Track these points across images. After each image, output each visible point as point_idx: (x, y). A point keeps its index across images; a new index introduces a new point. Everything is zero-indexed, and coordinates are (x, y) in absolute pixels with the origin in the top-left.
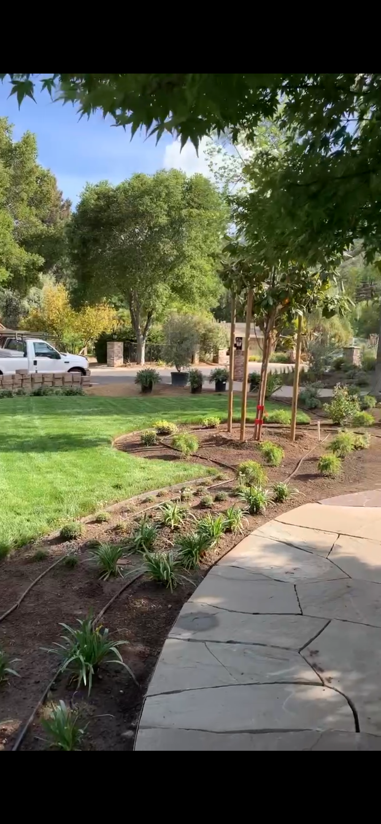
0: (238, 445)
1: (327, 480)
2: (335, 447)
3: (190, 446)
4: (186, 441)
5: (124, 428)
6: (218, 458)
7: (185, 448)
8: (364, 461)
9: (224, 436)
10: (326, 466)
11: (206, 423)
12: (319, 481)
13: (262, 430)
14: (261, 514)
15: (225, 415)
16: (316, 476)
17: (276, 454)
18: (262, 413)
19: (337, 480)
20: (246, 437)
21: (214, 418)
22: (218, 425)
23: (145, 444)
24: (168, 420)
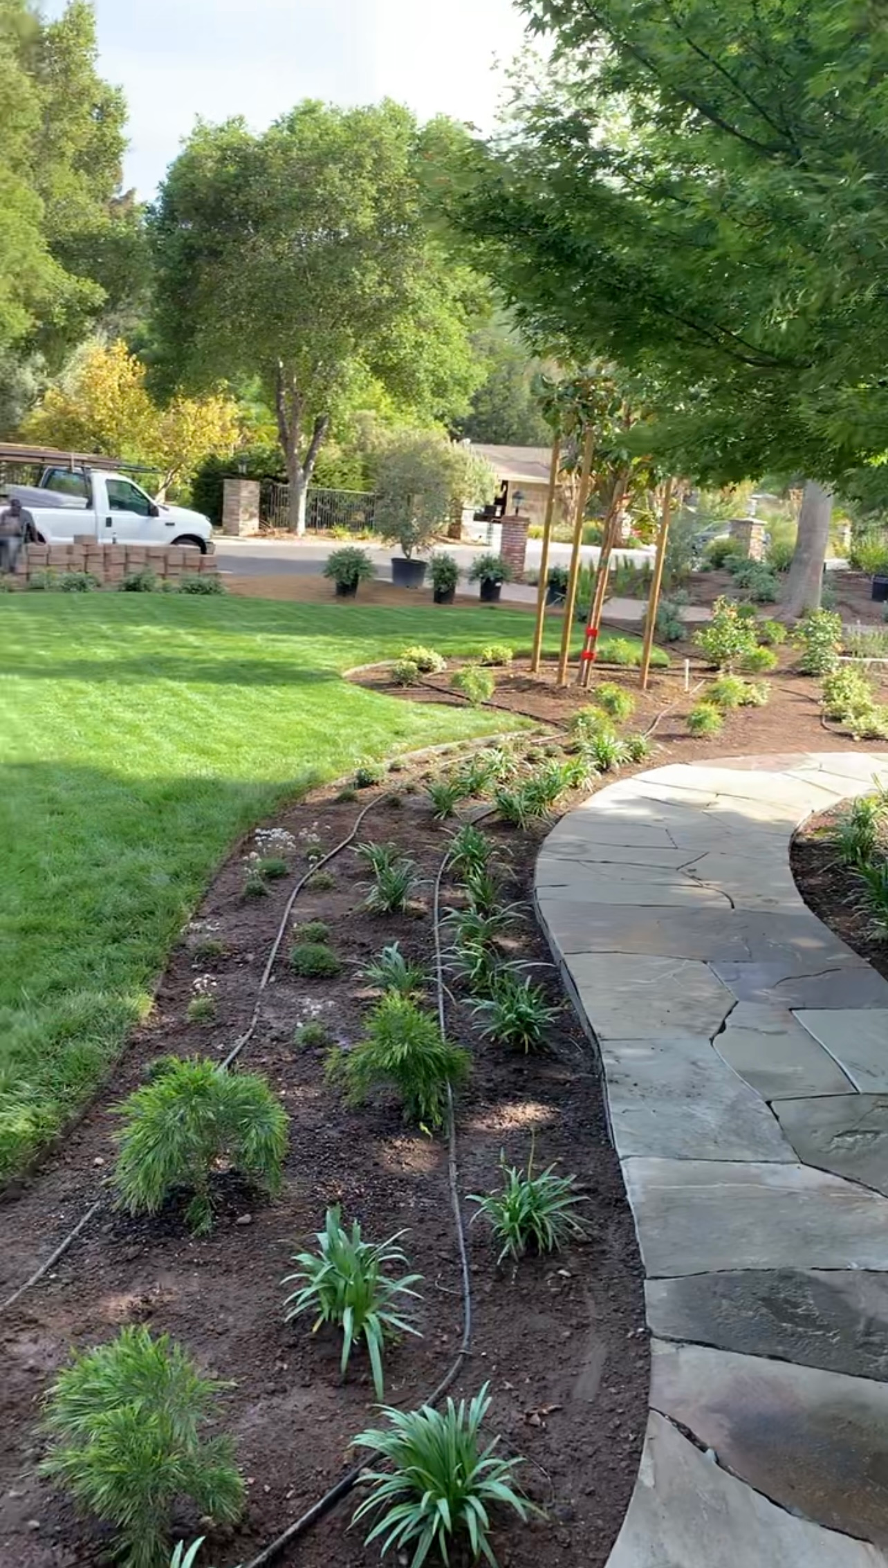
0: (555, 692)
1: (700, 742)
2: (714, 697)
3: (482, 687)
4: (476, 678)
5: (349, 656)
6: (526, 708)
7: (475, 691)
8: (755, 722)
9: (528, 677)
10: (699, 722)
11: (489, 655)
12: (687, 742)
13: (591, 671)
15: (528, 645)
16: (683, 737)
17: (623, 704)
18: (593, 641)
19: (714, 742)
21: (503, 649)
22: (510, 662)
23: (400, 684)
24: (429, 643)
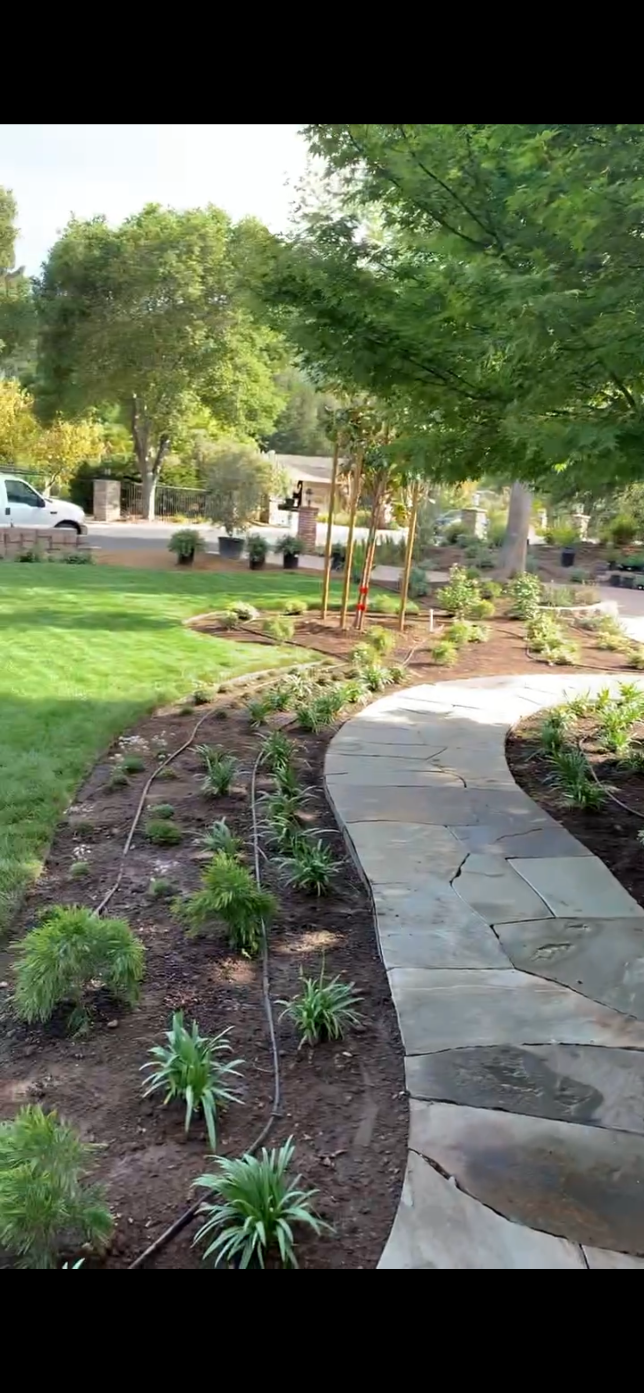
0: (338, 633)
1: (442, 669)
2: (450, 636)
3: (285, 630)
4: (280, 624)
7: (281, 634)
8: (480, 654)
9: (319, 623)
10: (440, 655)
11: (290, 608)
12: (434, 669)
13: (363, 619)
14: (380, 691)
15: (317, 600)
16: (429, 665)
17: (386, 641)
18: (365, 596)
19: (451, 668)
20: (347, 626)
21: (300, 602)
22: (305, 612)
23: (225, 629)
24: (246, 599)
